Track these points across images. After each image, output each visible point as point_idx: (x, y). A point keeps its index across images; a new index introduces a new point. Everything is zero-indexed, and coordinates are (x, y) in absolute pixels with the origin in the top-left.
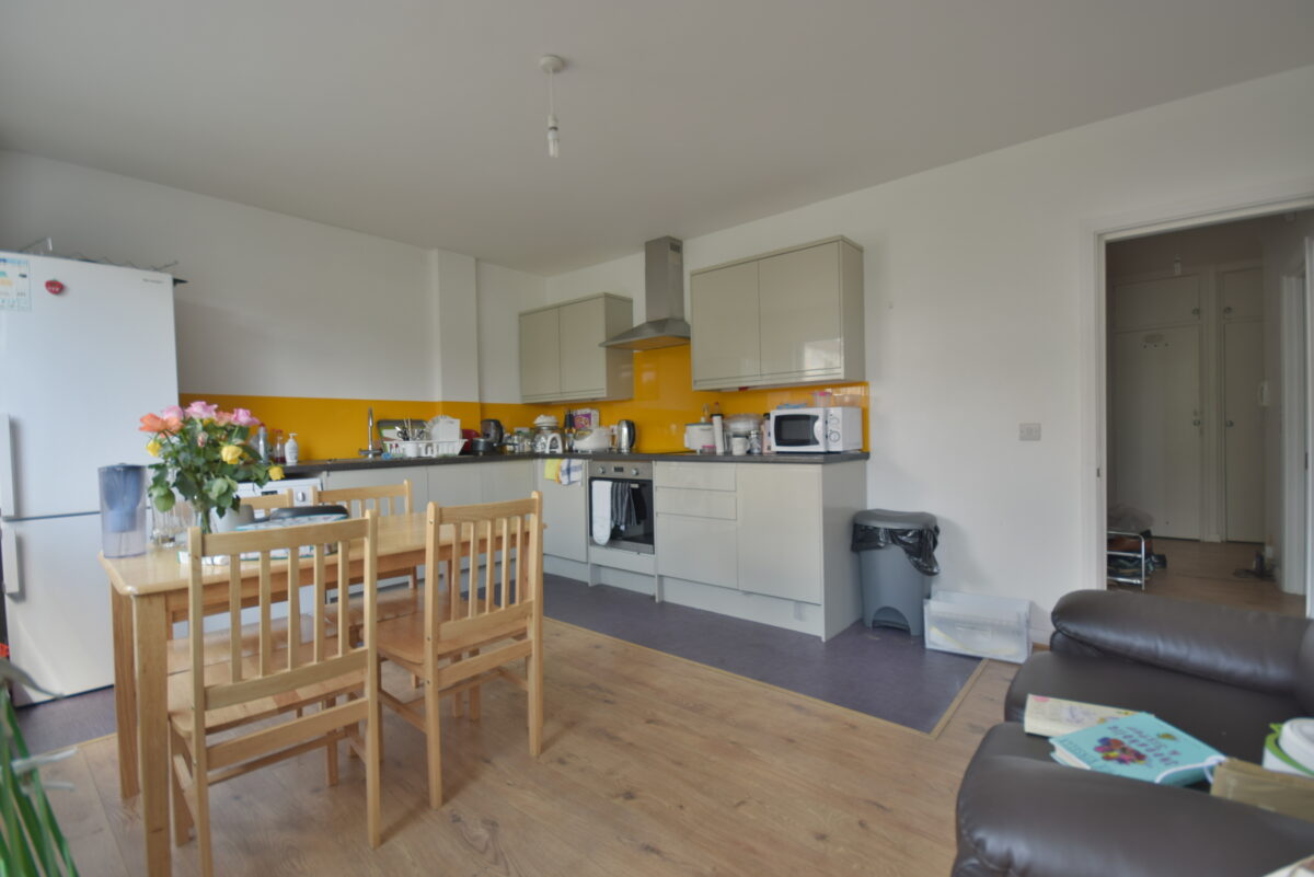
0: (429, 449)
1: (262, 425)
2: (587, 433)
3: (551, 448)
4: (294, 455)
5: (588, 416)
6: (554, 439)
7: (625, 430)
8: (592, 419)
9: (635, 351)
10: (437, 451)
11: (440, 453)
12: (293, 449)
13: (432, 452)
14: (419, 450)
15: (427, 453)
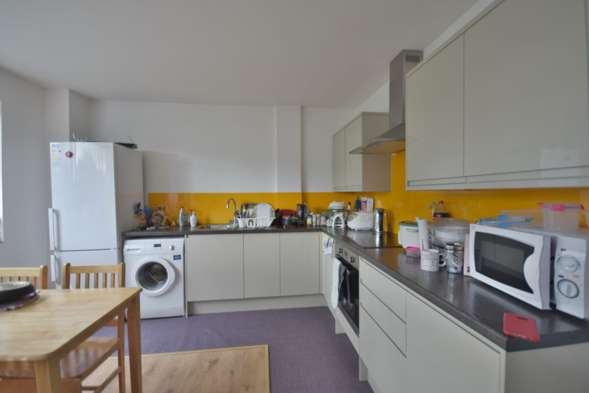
0: (251, 223)
1: (183, 207)
2: (354, 216)
3: (336, 224)
4: (194, 222)
5: (365, 202)
6: (338, 219)
7: (378, 215)
8: (368, 205)
9: (393, 154)
10: (256, 225)
11: (258, 225)
12: (193, 219)
13: (253, 225)
14: (244, 222)
15: (249, 225)
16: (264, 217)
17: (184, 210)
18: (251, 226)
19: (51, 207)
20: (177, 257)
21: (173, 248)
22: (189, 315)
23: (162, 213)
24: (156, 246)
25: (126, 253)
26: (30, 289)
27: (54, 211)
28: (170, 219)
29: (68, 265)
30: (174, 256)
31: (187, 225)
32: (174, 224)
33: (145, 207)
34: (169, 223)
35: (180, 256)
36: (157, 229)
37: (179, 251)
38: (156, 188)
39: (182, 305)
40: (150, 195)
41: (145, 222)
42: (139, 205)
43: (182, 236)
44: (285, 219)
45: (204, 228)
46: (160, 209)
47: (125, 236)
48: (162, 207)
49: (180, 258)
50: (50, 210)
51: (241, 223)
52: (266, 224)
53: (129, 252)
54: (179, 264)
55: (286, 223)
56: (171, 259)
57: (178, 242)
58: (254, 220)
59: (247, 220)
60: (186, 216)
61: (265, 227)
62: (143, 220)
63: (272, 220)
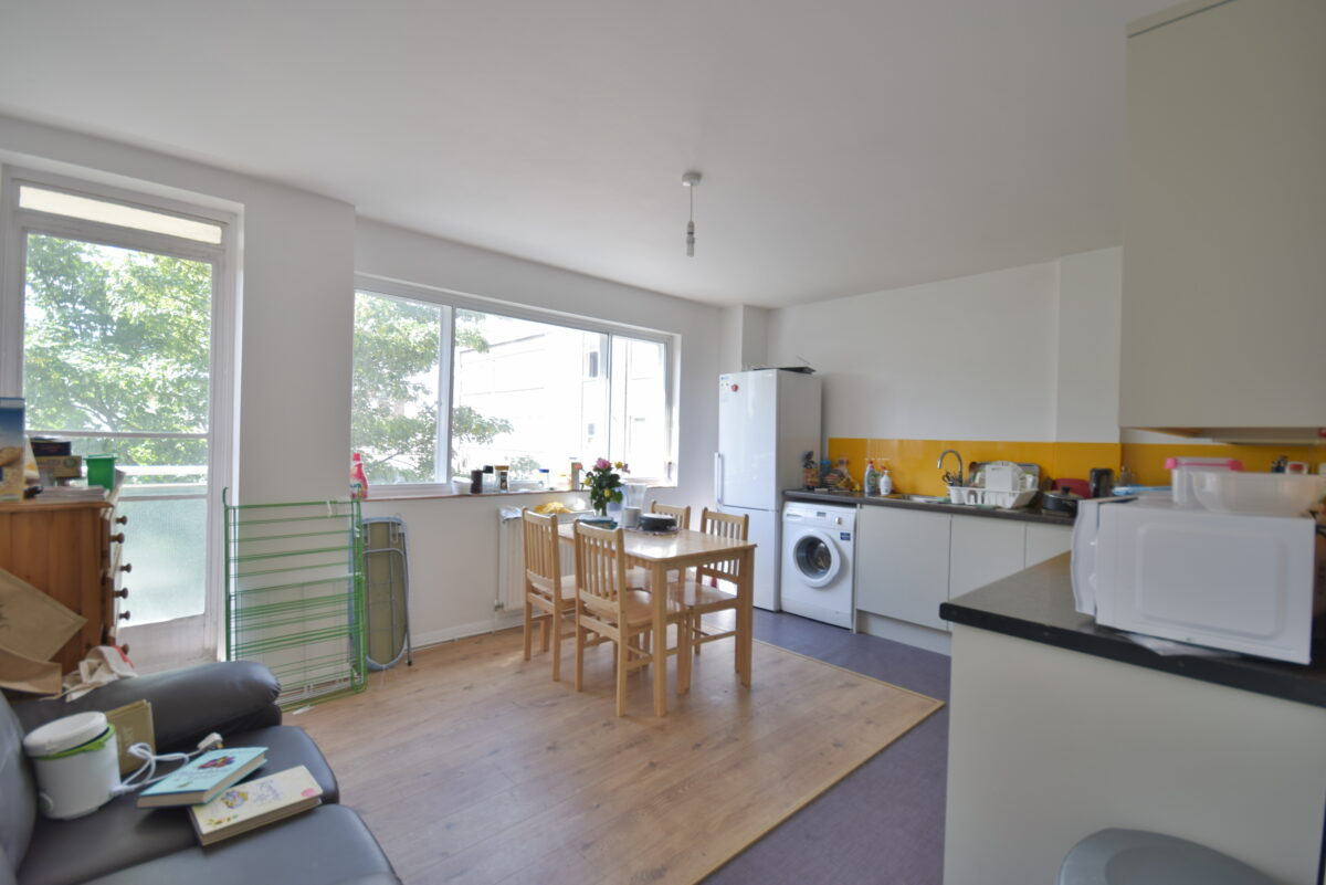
0: (972, 497)
1: (870, 464)
4: (886, 487)
10: (983, 501)
11: (986, 502)
12: (886, 483)
13: (976, 501)
14: (960, 496)
15: (969, 500)
16: (1001, 488)
17: (872, 467)
18: (972, 502)
19: (717, 451)
20: (845, 537)
21: (840, 522)
22: (859, 632)
23: (844, 469)
24: (819, 514)
25: (785, 519)
26: (671, 523)
27: (719, 456)
28: (852, 480)
29: (706, 509)
30: (842, 534)
31: (875, 491)
32: (858, 487)
33: (822, 459)
34: (850, 486)
35: (849, 534)
36: (830, 492)
37: (848, 527)
38: (841, 430)
39: (849, 611)
40: (831, 440)
41: (816, 480)
42: (809, 456)
43: (852, 505)
44: (1047, 497)
45: (899, 498)
46: (841, 462)
47: (786, 496)
48: (845, 460)
49: (849, 539)
50: (716, 455)
51: (956, 495)
52: (1004, 502)
53: (790, 519)
54: (847, 547)
55: (1050, 505)
56: (837, 537)
57: (848, 514)
58: (979, 491)
59: (965, 491)
60: (875, 476)
61: (999, 507)
62: (813, 476)
63: (1017, 496)
